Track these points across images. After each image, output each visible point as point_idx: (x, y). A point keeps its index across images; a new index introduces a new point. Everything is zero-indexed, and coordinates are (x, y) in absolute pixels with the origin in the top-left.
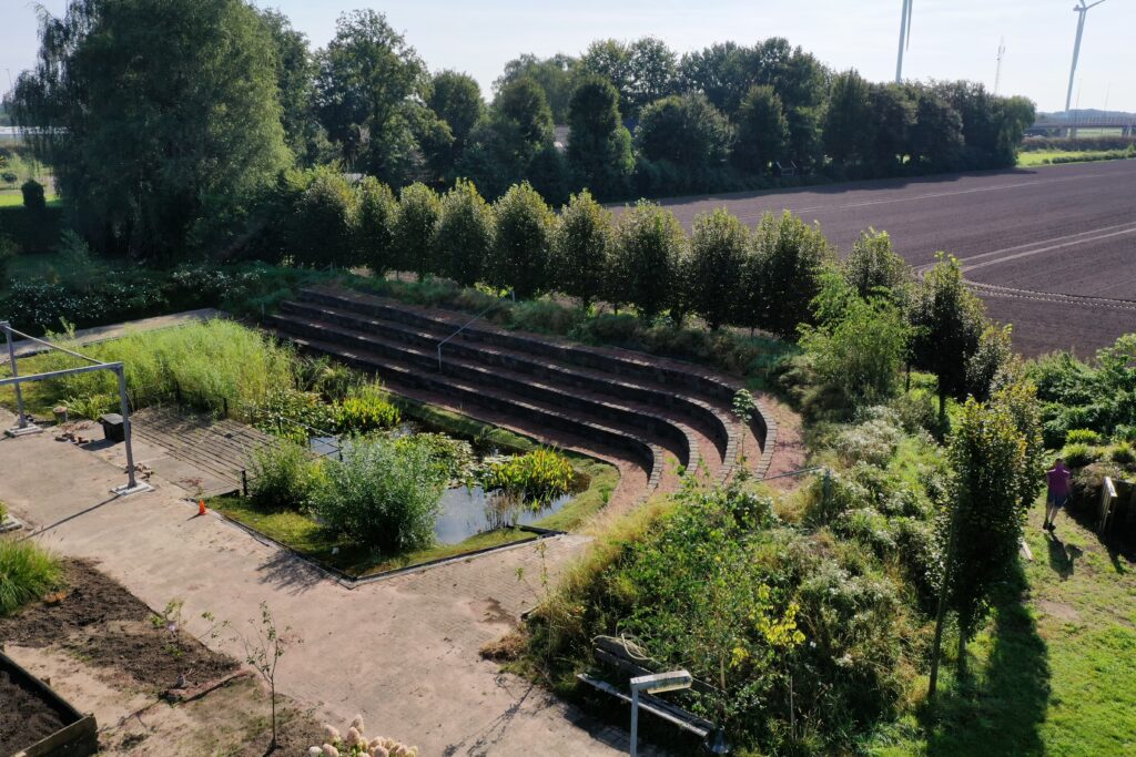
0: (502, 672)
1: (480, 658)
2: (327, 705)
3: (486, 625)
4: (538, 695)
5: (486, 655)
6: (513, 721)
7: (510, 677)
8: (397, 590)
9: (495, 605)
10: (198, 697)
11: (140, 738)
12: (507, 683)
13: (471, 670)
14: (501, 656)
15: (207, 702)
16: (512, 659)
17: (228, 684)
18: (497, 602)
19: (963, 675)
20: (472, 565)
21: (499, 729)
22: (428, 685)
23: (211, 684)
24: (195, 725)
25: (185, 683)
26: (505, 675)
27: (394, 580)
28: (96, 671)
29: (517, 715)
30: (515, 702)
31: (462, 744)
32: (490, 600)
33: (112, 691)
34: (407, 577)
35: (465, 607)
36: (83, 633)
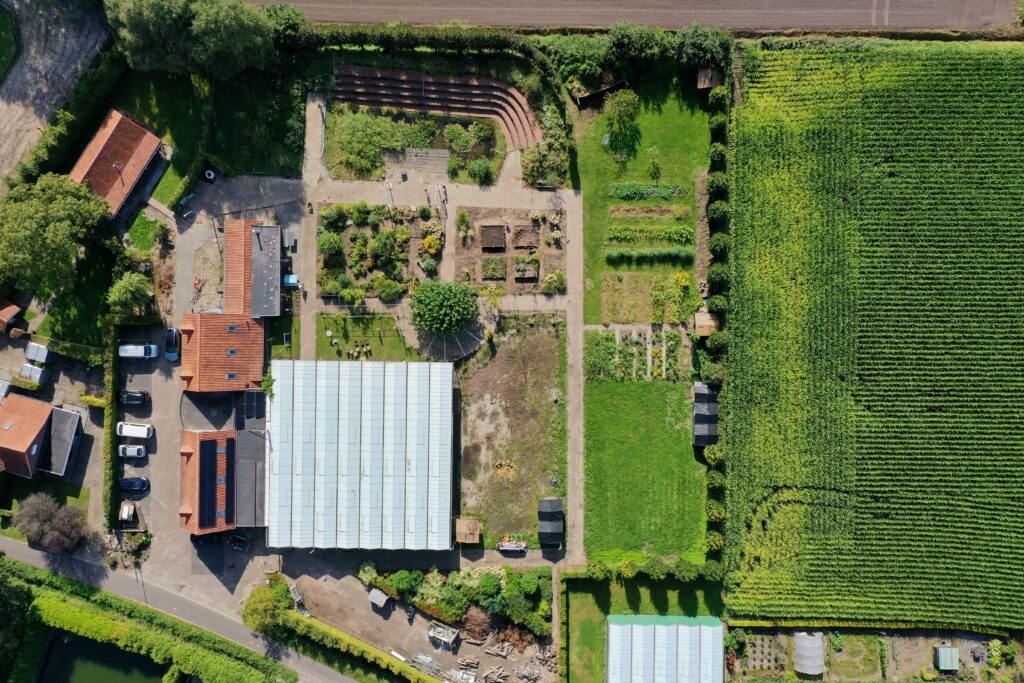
2: (516, 205)
3: (518, 182)
4: (534, 189)
5: (524, 188)
6: (534, 194)
9: (516, 178)
12: (529, 190)
13: (525, 191)
14: (526, 187)
17: (504, 211)
22: (522, 196)
25: (500, 213)
32: (514, 177)
34: (500, 180)
35: (513, 181)
36: (479, 216)
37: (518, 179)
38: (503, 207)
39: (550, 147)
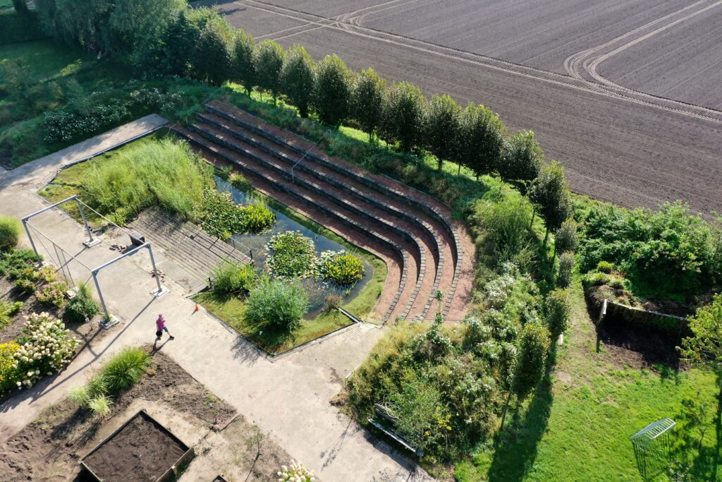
0: (339, 413)
1: (330, 405)
2: (274, 432)
3: (331, 384)
4: (354, 426)
5: (332, 404)
6: (345, 439)
7: (342, 415)
8: (293, 363)
9: (334, 372)
10: (225, 428)
11: (209, 450)
12: (341, 419)
13: (327, 411)
14: (338, 404)
15: (228, 431)
16: (343, 405)
17: (234, 421)
18: (335, 370)
19: (516, 417)
20: (322, 345)
21: (340, 443)
22: (311, 421)
23: (229, 421)
24: (227, 442)
25: (218, 421)
26: (340, 414)
27: (290, 356)
28: (181, 414)
29: (346, 436)
30: (345, 429)
31: (327, 451)
32: (332, 369)
33: (191, 426)
34: (296, 354)
35: (322, 373)
36: (169, 393)
37: (338, 380)
38: (240, 412)
39: (472, 340)
